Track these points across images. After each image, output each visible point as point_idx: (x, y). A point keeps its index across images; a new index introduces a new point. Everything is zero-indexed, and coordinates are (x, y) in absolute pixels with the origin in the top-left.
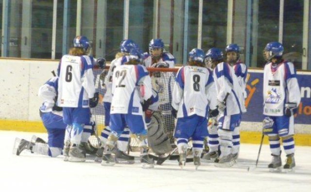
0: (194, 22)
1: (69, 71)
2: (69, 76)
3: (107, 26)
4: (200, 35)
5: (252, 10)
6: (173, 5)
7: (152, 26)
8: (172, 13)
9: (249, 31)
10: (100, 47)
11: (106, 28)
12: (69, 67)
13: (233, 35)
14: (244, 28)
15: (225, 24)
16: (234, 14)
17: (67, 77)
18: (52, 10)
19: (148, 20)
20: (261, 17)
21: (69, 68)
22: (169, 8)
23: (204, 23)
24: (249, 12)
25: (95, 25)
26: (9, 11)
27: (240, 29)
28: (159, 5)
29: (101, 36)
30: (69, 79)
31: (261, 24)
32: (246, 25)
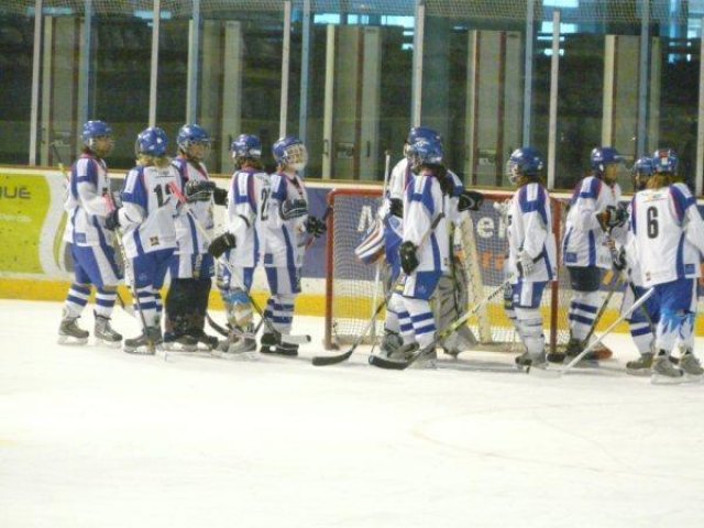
0: (541, 110)
1: (652, 218)
2: (652, 227)
3: (381, 117)
4: (552, 133)
5: (649, 90)
6: (502, 79)
7: (465, 117)
8: (502, 93)
9: (642, 127)
10: (368, 155)
11: (378, 119)
12: (653, 210)
13: (613, 135)
14: (634, 120)
15: (598, 114)
16: (614, 96)
17: (649, 230)
18: (279, 86)
19: (457, 106)
20: (665, 100)
21: (652, 212)
22: (496, 83)
23: (560, 113)
24: (643, 92)
25: (359, 115)
26: (199, 88)
27: (627, 123)
28: (477, 76)
29: (369, 134)
30: (652, 232)
31: (663, 115)
32: (637, 116)
